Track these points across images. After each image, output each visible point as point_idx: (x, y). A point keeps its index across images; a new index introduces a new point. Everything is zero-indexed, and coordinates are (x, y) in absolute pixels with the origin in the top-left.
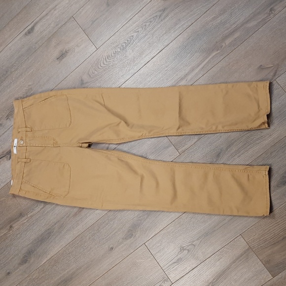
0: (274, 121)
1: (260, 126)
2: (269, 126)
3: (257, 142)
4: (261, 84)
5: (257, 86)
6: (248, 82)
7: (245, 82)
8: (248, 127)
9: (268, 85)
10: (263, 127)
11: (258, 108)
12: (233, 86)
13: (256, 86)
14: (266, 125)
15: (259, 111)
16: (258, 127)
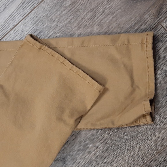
0: (160, 105)
1: (136, 121)
2: (153, 120)
3: (130, 144)
4: (135, 39)
5: (129, 42)
6: (112, 33)
7: (105, 33)
8: (113, 124)
9: (150, 41)
10: (143, 121)
11: (132, 86)
12: (82, 43)
13: (126, 43)
14: (149, 118)
15: (134, 90)
16: (133, 123)
